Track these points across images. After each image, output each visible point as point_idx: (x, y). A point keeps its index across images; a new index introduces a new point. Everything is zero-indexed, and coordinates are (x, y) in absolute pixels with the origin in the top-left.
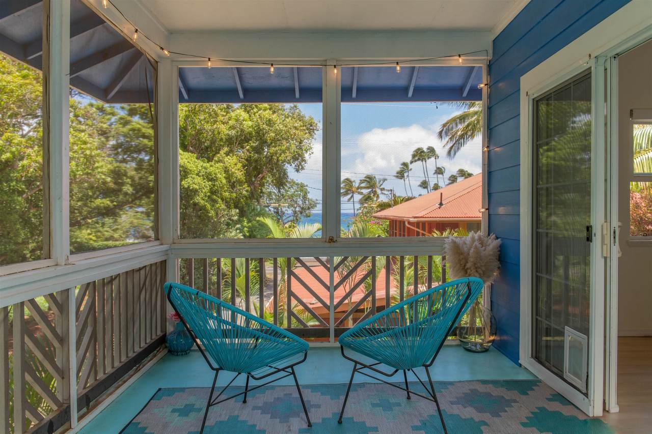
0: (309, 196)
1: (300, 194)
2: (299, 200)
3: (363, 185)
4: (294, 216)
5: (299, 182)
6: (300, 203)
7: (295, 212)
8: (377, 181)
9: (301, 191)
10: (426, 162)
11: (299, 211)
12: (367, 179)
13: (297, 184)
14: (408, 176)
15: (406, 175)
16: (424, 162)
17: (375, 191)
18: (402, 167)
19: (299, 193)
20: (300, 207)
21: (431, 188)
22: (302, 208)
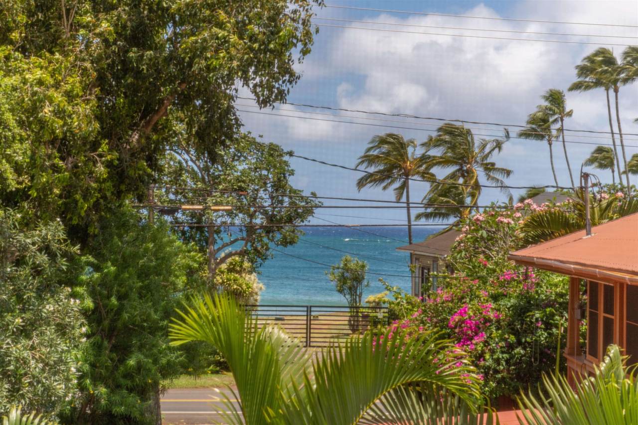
0: (293, 182)
1: (267, 177)
2: (261, 193)
3: (436, 152)
4: (247, 240)
5: (266, 141)
6: (266, 202)
7: (250, 229)
8: (477, 143)
9: (269, 166)
10: (616, 91)
11: (262, 227)
12: (447, 138)
13: (259, 147)
14: (561, 130)
15: (555, 127)
16: (611, 92)
17: (470, 172)
18: (546, 104)
19: (264, 172)
20: (265, 213)
21: (622, 169)
22: (271, 218)
